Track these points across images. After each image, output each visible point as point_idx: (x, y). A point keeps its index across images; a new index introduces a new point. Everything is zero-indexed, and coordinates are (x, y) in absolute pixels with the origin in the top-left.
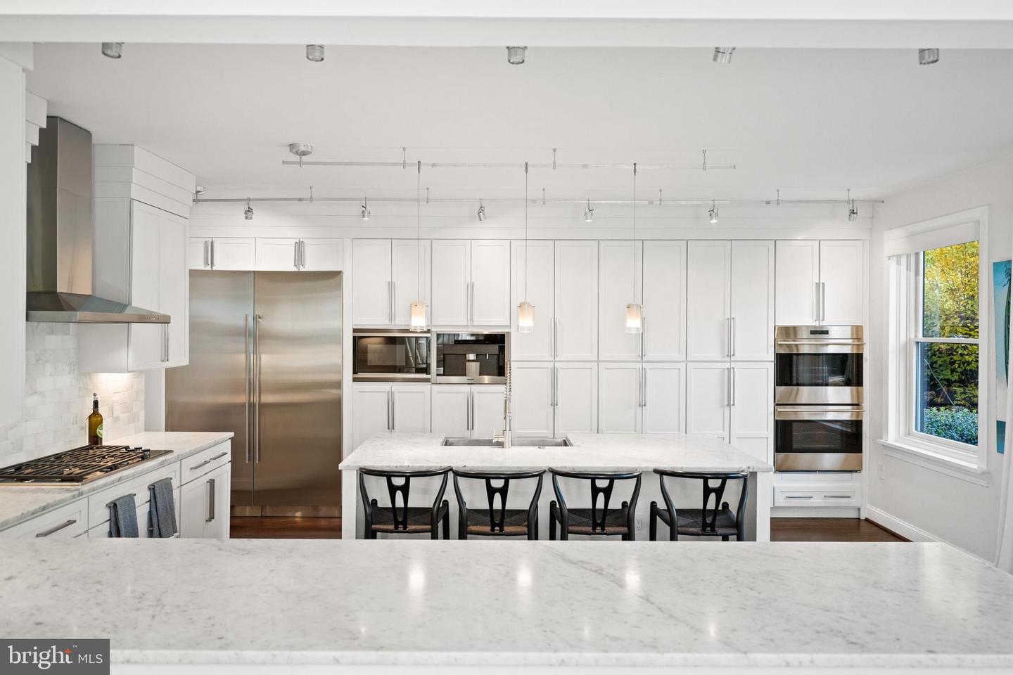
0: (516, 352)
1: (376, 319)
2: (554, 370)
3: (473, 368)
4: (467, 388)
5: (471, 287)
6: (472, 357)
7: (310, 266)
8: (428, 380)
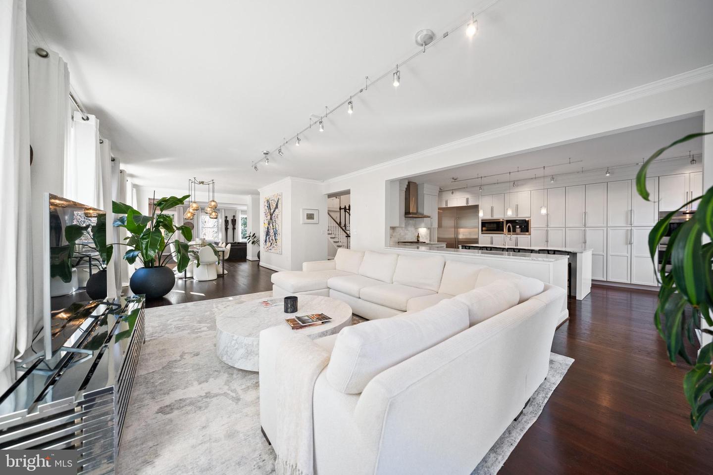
0: (533, 225)
1: (488, 217)
2: (547, 230)
3: (518, 230)
4: (516, 236)
5: (517, 206)
6: (518, 227)
7: (470, 204)
8: (503, 234)
